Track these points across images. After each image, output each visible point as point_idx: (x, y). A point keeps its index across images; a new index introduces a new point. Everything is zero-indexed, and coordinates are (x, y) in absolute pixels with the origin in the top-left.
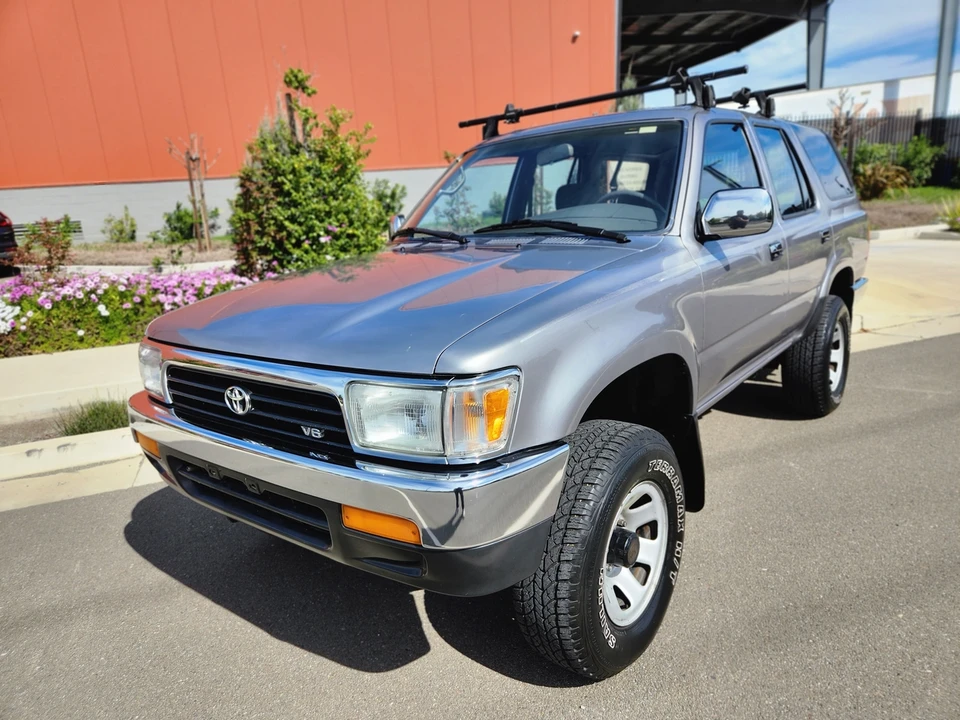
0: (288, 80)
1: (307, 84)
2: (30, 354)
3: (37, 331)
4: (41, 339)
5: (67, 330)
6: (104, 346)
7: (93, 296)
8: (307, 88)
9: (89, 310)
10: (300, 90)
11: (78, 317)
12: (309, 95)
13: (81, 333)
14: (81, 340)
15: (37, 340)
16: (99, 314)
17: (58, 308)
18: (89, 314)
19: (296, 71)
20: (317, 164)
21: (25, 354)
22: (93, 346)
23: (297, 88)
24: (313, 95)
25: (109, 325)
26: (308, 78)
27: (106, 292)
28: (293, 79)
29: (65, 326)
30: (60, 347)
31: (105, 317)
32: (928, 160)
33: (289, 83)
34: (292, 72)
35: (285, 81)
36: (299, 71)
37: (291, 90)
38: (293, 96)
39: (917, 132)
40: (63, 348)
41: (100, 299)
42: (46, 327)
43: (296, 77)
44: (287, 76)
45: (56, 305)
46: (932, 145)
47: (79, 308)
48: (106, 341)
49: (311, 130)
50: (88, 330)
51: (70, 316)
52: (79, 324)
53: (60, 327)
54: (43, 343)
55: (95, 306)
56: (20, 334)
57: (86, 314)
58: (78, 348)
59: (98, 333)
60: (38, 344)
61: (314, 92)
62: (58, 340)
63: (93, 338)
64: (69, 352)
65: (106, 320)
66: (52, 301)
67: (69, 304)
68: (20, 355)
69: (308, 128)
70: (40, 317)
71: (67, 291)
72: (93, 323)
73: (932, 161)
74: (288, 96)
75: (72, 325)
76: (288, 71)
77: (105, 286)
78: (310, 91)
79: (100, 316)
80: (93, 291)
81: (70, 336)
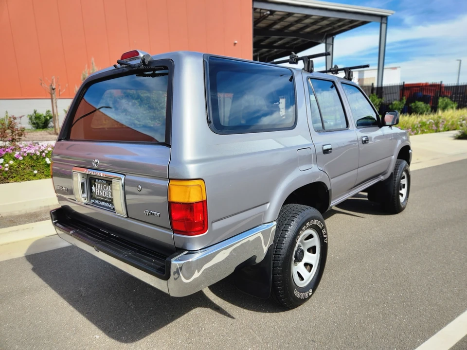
2: (8, 183)
3: (12, 171)
4: (14, 175)
5: (28, 171)
6: (46, 178)
7: (43, 154)
9: (40, 160)
11: (35, 164)
13: (36, 172)
14: (35, 175)
15: (12, 176)
16: (46, 162)
17: (25, 160)
18: (40, 162)
21: (5, 183)
22: (40, 179)
25: (49, 168)
27: (50, 152)
29: (27, 168)
30: (24, 179)
31: (48, 164)
32: (378, 104)
39: (372, 92)
40: (26, 179)
41: (46, 155)
42: (18, 169)
45: (24, 157)
46: (379, 98)
48: (47, 176)
50: (38, 171)
51: (30, 163)
52: (34, 168)
53: (24, 169)
54: (15, 177)
55: (44, 159)
56: (4, 173)
57: (38, 162)
58: (33, 180)
59: (43, 172)
60: (12, 178)
62: (23, 175)
63: (41, 175)
64: (28, 182)
65: (48, 165)
66: (22, 156)
67: (31, 157)
68: (3, 183)
70: (15, 164)
71: (30, 151)
72: (41, 167)
73: (379, 104)
75: (30, 168)
77: (49, 149)
79: (46, 163)
80: (43, 152)
81: (29, 173)
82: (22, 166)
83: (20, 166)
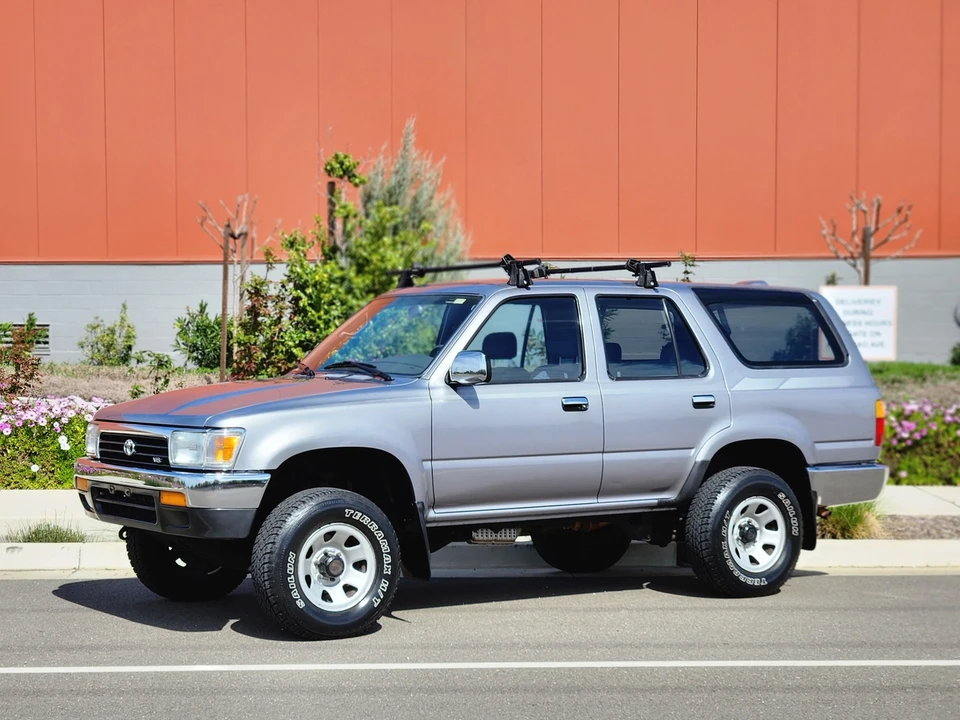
0: (328, 168)
1: (356, 172)
5: (21, 464)
6: (57, 488)
7: (56, 425)
8: (354, 176)
9: (48, 441)
10: (346, 178)
11: (36, 449)
12: (356, 185)
13: (35, 468)
14: (33, 478)
16: (59, 447)
17: (16, 436)
18: (48, 446)
19: (341, 157)
20: (352, 274)
22: (45, 488)
23: (341, 177)
24: (360, 186)
25: (66, 462)
26: (355, 166)
27: (71, 421)
28: (337, 166)
29: (20, 458)
30: (9, 484)
31: (64, 452)
33: (331, 171)
34: (336, 157)
35: (326, 169)
36: (346, 157)
37: (333, 178)
38: (337, 186)
40: (13, 485)
41: (63, 429)
43: (342, 164)
44: (330, 163)
45: (15, 430)
47: (38, 437)
48: (59, 483)
49: (353, 229)
50: (43, 466)
51: (27, 447)
52: (35, 458)
53: (14, 458)
55: (55, 438)
57: (45, 446)
58: (28, 488)
59: (53, 472)
61: (362, 182)
62: (9, 475)
63: (47, 477)
64: (18, 491)
65: (64, 456)
66: (12, 427)
67: (29, 432)
69: (349, 226)
71: (30, 415)
72: (50, 458)
74: (332, 186)
75: (27, 458)
76: (330, 158)
77: (71, 414)
78: (357, 181)
79: (59, 450)
80: (57, 419)
81: (22, 471)
82: (9, 451)
83: (6, 451)
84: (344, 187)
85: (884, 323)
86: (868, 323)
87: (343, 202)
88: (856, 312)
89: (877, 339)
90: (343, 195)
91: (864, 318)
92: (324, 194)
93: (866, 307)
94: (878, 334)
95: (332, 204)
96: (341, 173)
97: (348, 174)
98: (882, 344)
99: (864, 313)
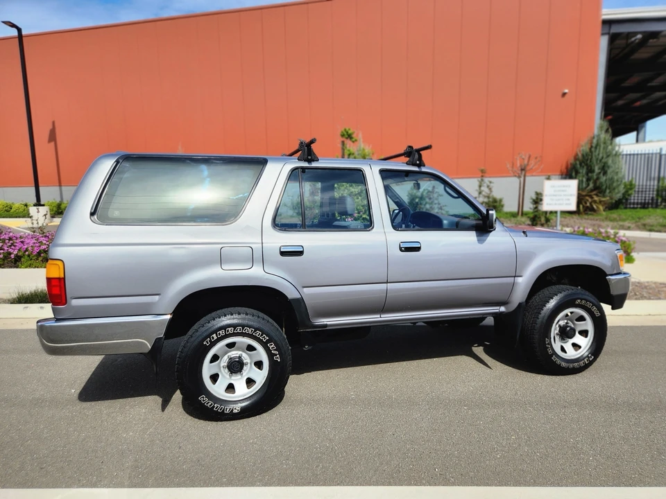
0: (343, 134)
1: (354, 136)
8: (352, 138)
10: (349, 139)
12: (353, 142)
19: (347, 129)
23: (347, 138)
24: (356, 143)
26: (353, 133)
28: (345, 133)
33: (343, 136)
34: (345, 130)
35: (341, 135)
36: (349, 129)
37: (344, 139)
38: (345, 143)
43: (347, 132)
44: (342, 132)
61: (356, 140)
74: (343, 142)
76: (343, 130)
78: (353, 140)
84: (348, 142)
85: (571, 195)
86: (565, 195)
87: (348, 148)
88: (559, 191)
89: (568, 202)
90: (348, 146)
91: (562, 193)
92: (340, 145)
93: (564, 189)
94: (569, 200)
95: (343, 150)
96: (347, 136)
97: (350, 137)
98: (570, 204)
99: (563, 191)
